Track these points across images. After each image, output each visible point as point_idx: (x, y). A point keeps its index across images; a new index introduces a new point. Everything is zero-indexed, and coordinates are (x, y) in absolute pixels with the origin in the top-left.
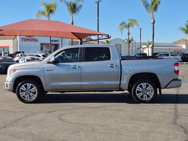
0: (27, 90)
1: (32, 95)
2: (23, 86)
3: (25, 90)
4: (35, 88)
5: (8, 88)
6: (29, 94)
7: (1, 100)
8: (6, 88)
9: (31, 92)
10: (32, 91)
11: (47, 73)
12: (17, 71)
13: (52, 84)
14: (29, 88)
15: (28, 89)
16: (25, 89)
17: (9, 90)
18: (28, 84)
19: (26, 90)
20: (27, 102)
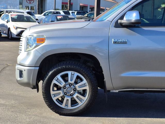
0: (68, 86)
1: (77, 97)
2: (59, 76)
3: (62, 86)
4: (85, 81)
5: (25, 79)
6: (72, 95)
7: (2, 102)
8: (19, 79)
9: (75, 90)
10: (78, 89)
11: (114, 48)
12: (46, 43)
13: (124, 75)
14: (73, 82)
15: (71, 85)
16: (63, 83)
17: (26, 84)
18: (70, 73)
19: (64, 87)
20: (65, 112)
